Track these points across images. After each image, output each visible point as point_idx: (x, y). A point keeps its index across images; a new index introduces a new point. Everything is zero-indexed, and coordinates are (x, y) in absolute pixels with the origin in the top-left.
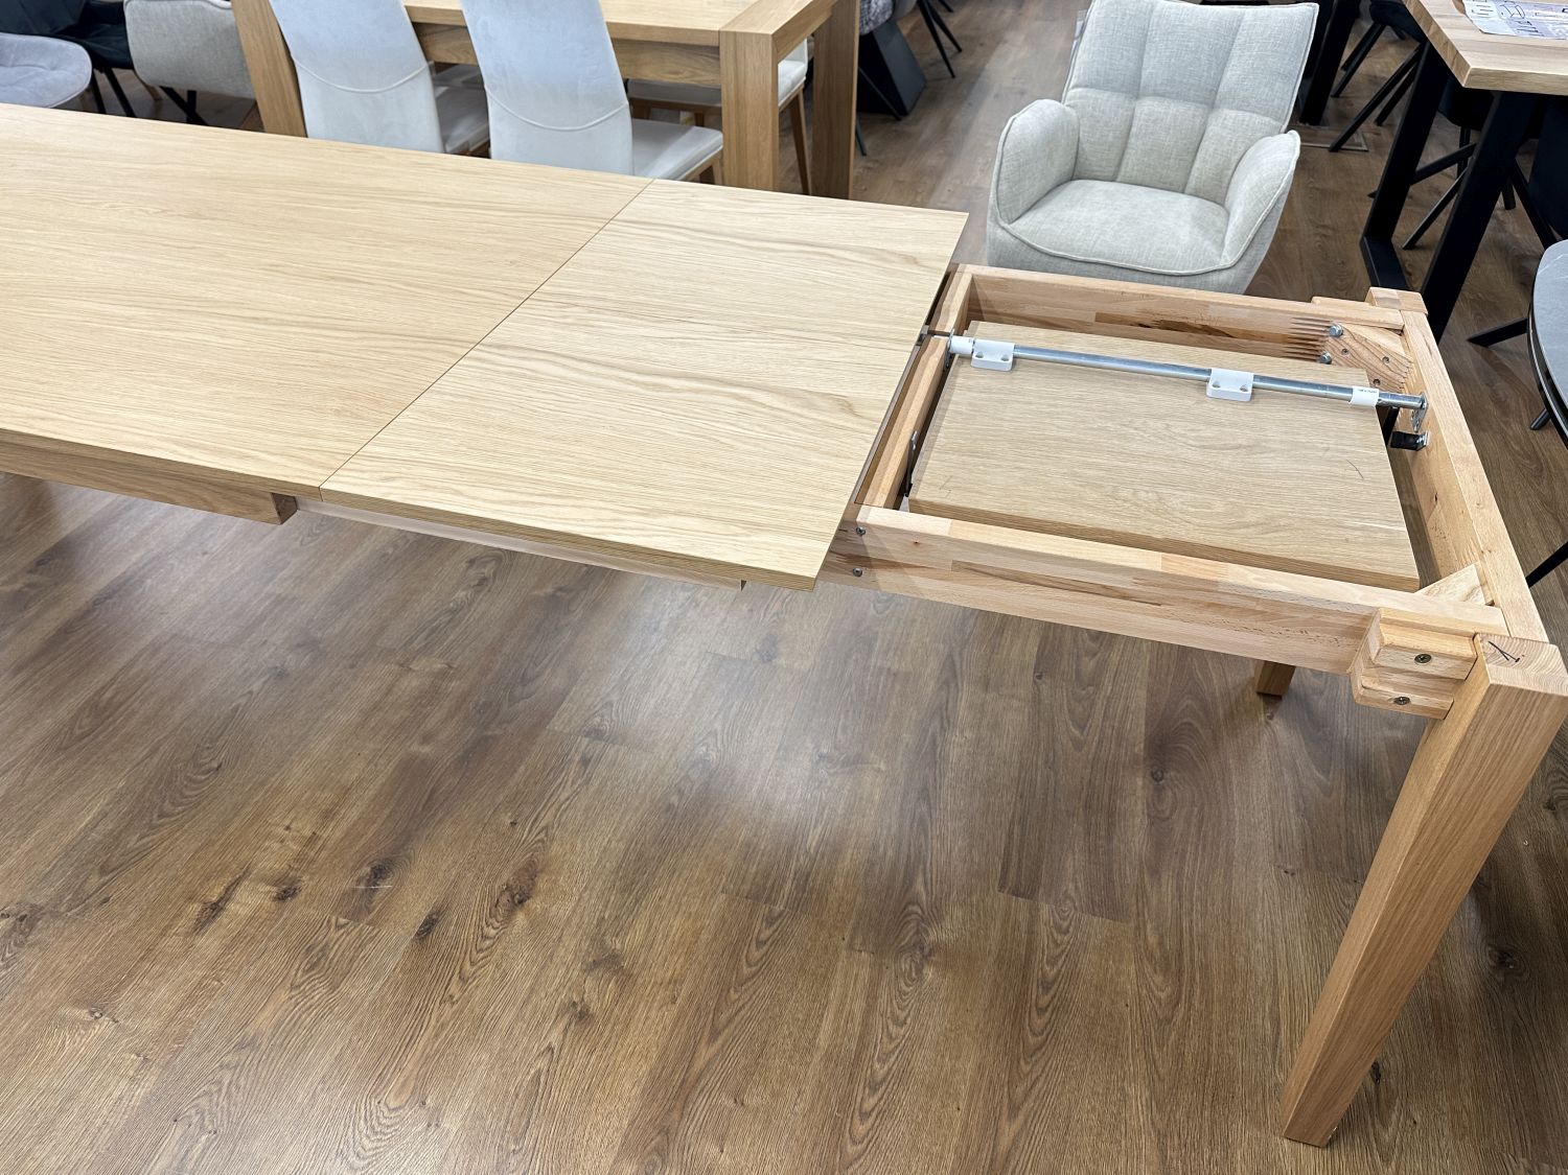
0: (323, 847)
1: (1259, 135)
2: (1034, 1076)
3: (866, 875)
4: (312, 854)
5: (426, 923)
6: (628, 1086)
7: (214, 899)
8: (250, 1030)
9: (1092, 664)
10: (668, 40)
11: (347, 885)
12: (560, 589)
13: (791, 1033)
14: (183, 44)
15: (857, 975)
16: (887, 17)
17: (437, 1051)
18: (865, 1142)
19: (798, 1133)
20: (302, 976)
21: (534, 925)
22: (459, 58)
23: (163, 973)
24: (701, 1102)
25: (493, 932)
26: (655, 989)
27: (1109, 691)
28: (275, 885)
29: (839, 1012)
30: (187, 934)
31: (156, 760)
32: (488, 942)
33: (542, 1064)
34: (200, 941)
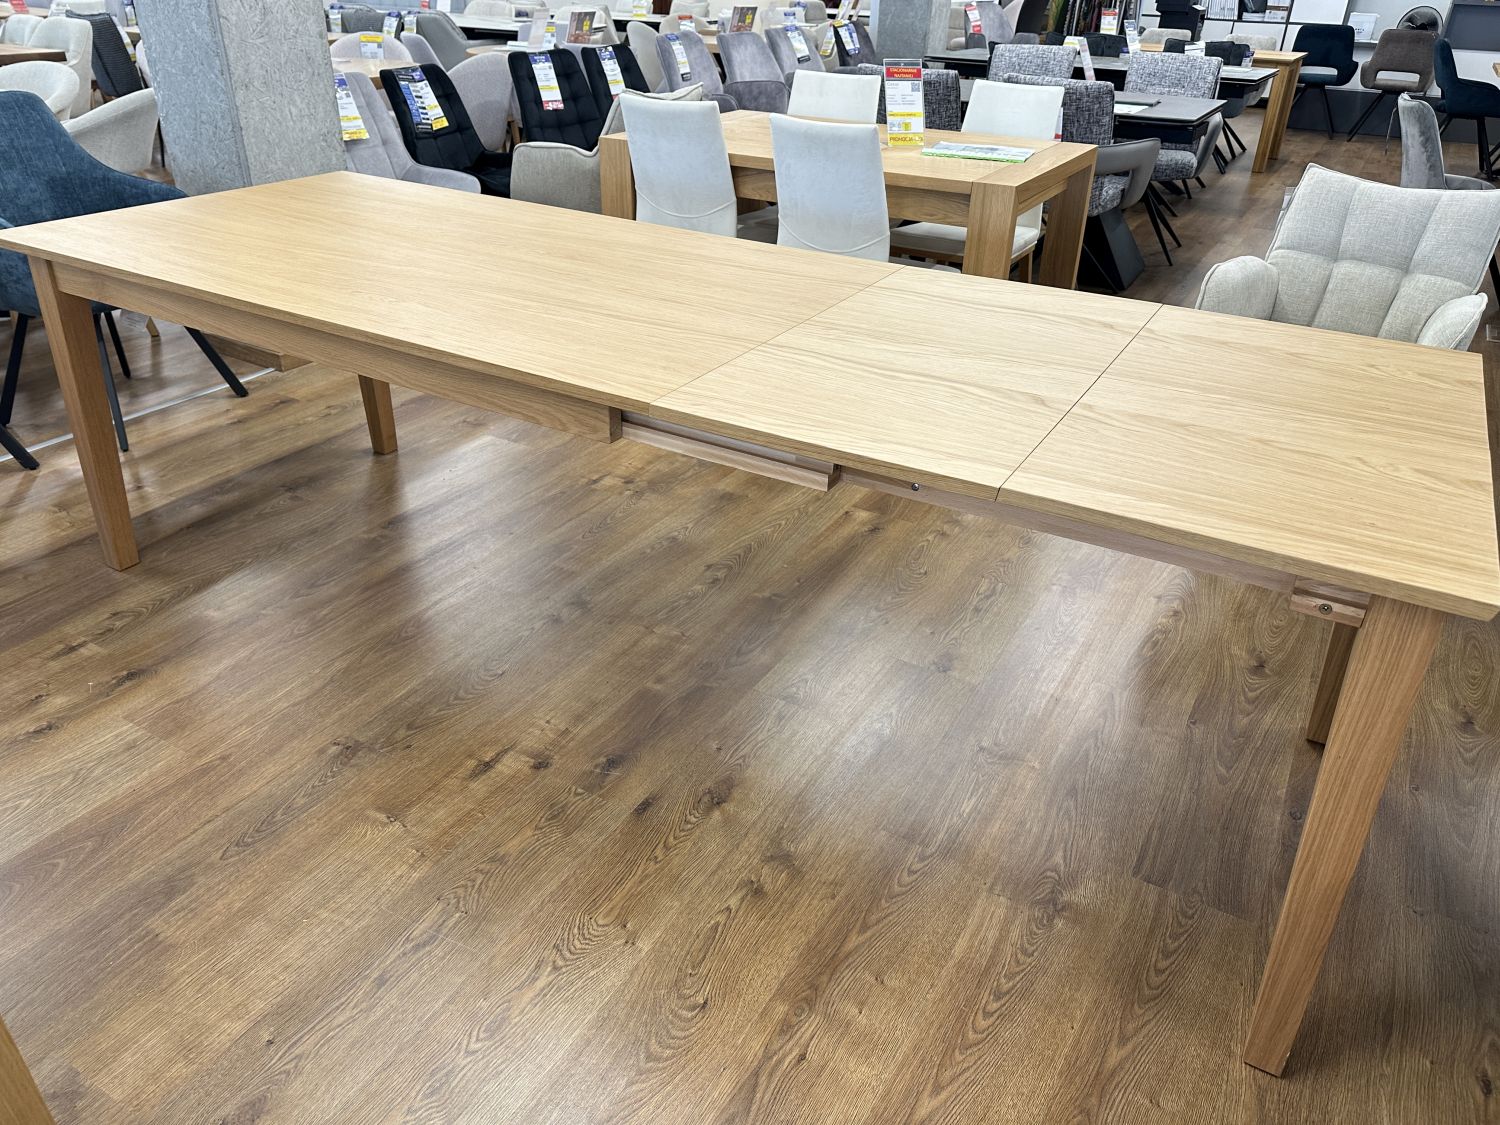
0: (572, 739)
1: (1448, 297)
2: (1146, 1019)
3: (1011, 842)
4: (564, 742)
5: (643, 803)
6: (788, 948)
7: (487, 760)
8: (502, 851)
9: (1245, 721)
10: (930, 188)
11: (588, 767)
12: (775, 595)
13: (930, 941)
14: (551, 180)
15: (994, 912)
16: (1115, 204)
17: (639, 893)
18: (985, 1034)
19: (927, 1014)
20: (545, 822)
21: (728, 822)
22: (761, 196)
23: (443, 802)
24: (847, 974)
25: (694, 820)
26: (819, 886)
27: (1259, 744)
28: (533, 758)
29: (974, 935)
30: (464, 779)
32: (689, 826)
33: (721, 918)
34: (473, 785)
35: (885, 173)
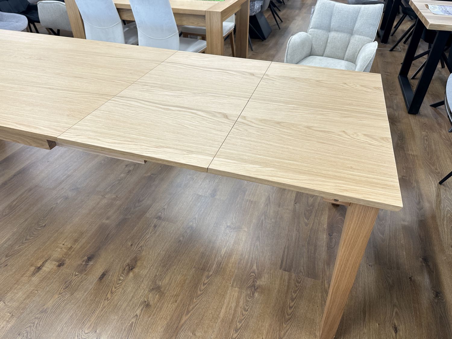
0: (73, 251)
1: (366, 43)
2: (287, 328)
3: (239, 263)
4: (70, 253)
5: (102, 275)
6: (160, 328)
7: (39, 266)
8: (45, 307)
9: (312, 200)
11: (79, 262)
12: (152, 174)
13: (212, 313)
14: (54, 15)
15: (234, 295)
16: (259, 10)
17: (102, 315)
20: (63, 290)
21: (136, 277)
22: (130, 19)
23: (21, 288)
24: (182, 334)
25: (122, 278)
26: (171, 298)
27: (317, 208)
28: (58, 262)
29: (227, 307)
30: (30, 277)
31: (26, 223)
32: (121, 281)
33: (134, 320)
34: (34, 279)
35: (172, 9)
